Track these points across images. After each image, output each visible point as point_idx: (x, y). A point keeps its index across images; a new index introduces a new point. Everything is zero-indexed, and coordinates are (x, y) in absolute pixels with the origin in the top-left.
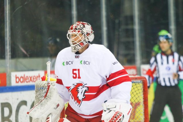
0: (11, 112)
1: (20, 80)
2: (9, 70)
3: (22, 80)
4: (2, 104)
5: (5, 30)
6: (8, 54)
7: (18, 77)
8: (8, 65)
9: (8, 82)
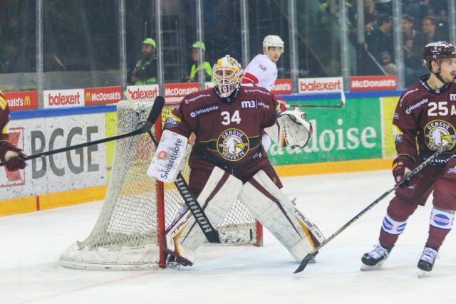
0: (43, 144)
1: (54, 101)
2: (41, 87)
3: (56, 100)
4: (32, 133)
5: (37, 33)
6: (40, 65)
7: (52, 97)
8: (40, 81)
9: (39, 104)
